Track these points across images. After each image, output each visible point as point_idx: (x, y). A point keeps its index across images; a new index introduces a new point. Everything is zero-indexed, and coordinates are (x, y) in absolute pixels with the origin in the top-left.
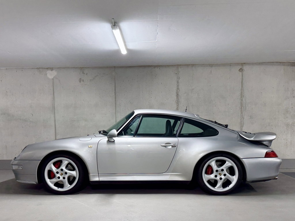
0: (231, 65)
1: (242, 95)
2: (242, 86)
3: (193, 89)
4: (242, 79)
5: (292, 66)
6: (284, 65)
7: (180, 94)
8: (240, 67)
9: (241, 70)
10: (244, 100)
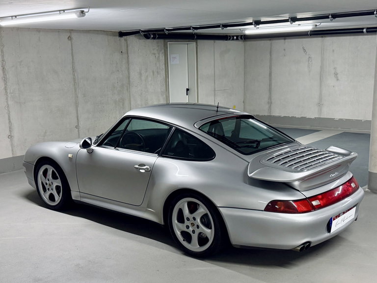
0: (59, 32)
1: (74, 70)
2: (73, 59)
3: (21, 62)
4: (72, 50)
5: (114, 36)
6: (107, 35)
7: (7, 68)
8: (68, 35)
9: (70, 38)
10: (76, 75)
